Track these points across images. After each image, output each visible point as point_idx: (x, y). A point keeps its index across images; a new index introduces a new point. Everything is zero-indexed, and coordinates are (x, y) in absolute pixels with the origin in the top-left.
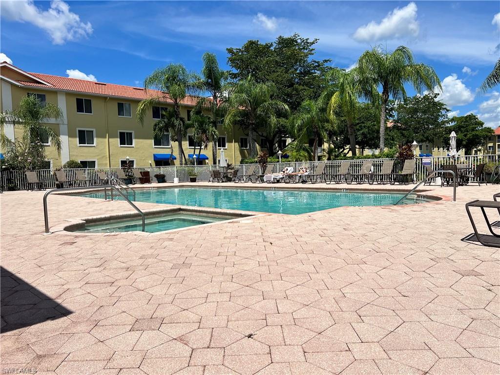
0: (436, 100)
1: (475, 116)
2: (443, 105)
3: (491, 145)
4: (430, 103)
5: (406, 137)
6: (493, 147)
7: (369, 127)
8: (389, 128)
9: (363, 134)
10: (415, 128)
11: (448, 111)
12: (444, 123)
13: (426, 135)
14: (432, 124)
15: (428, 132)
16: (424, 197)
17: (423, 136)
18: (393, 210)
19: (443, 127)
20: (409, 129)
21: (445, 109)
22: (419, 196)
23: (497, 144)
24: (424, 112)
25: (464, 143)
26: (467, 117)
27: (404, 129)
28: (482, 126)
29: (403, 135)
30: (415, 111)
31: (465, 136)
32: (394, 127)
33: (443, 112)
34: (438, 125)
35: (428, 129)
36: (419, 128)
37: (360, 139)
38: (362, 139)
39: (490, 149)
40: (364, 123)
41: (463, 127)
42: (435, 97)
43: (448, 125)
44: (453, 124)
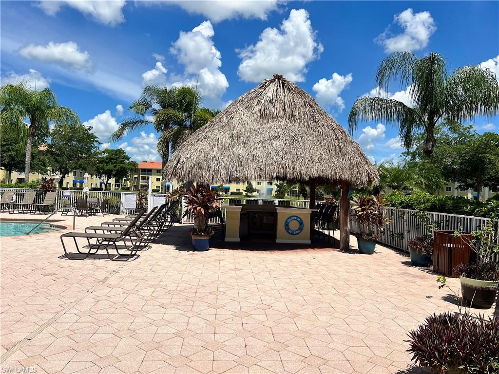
0: (90, 132)
1: (123, 151)
2: (96, 137)
3: (136, 176)
4: (84, 134)
5: (59, 162)
6: (138, 179)
7: (17, 150)
8: (43, 151)
9: (10, 156)
10: (70, 155)
11: (100, 143)
12: (96, 153)
13: (79, 163)
14: (85, 154)
15: (81, 160)
16: (56, 226)
17: (77, 163)
18: (21, 239)
19: (95, 158)
20: (63, 156)
21: (97, 141)
22: (51, 226)
23: (140, 176)
24: (79, 141)
25: (114, 173)
26: (116, 151)
27: (58, 155)
28: (129, 160)
29: (57, 161)
30: (70, 139)
31: (115, 167)
32: (47, 151)
33: (96, 144)
34: (90, 155)
35: (82, 158)
36: (73, 156)
37: (6, 161)
38: (9, 162)
39: (135, 180)
40: (12, 145)
41: (114, 159)
42: (89, 129)
43: (100, 156)
44: (105, 155)
